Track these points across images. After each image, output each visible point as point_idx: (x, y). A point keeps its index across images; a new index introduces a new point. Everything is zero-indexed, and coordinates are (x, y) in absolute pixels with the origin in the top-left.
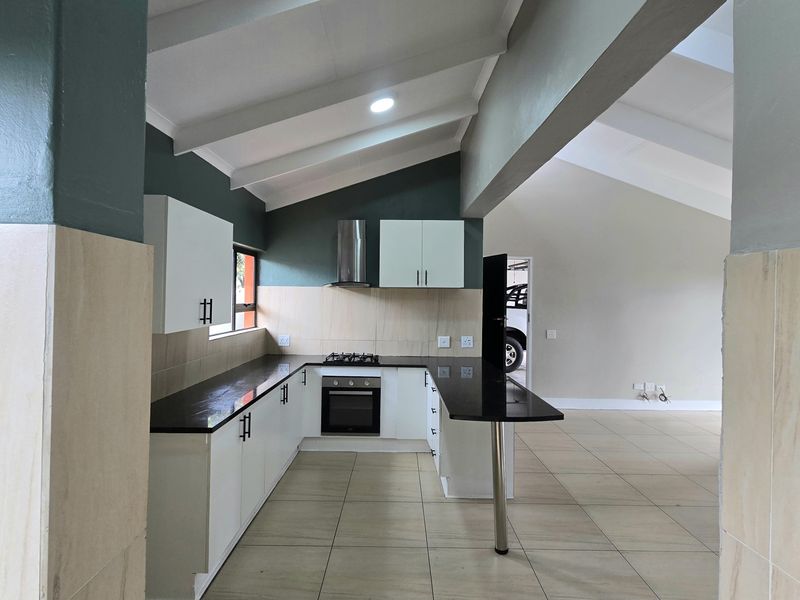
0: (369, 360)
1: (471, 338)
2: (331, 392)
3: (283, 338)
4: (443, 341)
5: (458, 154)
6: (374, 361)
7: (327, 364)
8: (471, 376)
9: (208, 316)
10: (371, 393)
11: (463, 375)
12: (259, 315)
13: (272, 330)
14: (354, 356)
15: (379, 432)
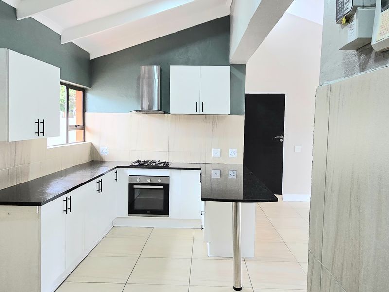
0: (162, 165)
1: (235, 150)
2: (135, 187)
3: (104, 150)
4: (216, 152)
5: (228, 16)
6: (166, 166)
7: (132, 167)
8: (235, 177)
9: (41, 131)
10: (162, 187)
11: (230, 177)
12: (86, 133)
13: (96, 144)
14: (153, 162)
15: (168, 214)
